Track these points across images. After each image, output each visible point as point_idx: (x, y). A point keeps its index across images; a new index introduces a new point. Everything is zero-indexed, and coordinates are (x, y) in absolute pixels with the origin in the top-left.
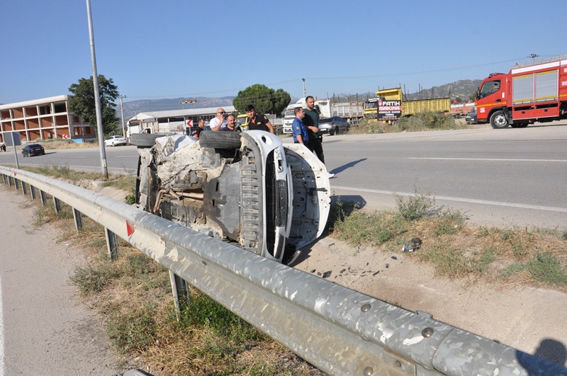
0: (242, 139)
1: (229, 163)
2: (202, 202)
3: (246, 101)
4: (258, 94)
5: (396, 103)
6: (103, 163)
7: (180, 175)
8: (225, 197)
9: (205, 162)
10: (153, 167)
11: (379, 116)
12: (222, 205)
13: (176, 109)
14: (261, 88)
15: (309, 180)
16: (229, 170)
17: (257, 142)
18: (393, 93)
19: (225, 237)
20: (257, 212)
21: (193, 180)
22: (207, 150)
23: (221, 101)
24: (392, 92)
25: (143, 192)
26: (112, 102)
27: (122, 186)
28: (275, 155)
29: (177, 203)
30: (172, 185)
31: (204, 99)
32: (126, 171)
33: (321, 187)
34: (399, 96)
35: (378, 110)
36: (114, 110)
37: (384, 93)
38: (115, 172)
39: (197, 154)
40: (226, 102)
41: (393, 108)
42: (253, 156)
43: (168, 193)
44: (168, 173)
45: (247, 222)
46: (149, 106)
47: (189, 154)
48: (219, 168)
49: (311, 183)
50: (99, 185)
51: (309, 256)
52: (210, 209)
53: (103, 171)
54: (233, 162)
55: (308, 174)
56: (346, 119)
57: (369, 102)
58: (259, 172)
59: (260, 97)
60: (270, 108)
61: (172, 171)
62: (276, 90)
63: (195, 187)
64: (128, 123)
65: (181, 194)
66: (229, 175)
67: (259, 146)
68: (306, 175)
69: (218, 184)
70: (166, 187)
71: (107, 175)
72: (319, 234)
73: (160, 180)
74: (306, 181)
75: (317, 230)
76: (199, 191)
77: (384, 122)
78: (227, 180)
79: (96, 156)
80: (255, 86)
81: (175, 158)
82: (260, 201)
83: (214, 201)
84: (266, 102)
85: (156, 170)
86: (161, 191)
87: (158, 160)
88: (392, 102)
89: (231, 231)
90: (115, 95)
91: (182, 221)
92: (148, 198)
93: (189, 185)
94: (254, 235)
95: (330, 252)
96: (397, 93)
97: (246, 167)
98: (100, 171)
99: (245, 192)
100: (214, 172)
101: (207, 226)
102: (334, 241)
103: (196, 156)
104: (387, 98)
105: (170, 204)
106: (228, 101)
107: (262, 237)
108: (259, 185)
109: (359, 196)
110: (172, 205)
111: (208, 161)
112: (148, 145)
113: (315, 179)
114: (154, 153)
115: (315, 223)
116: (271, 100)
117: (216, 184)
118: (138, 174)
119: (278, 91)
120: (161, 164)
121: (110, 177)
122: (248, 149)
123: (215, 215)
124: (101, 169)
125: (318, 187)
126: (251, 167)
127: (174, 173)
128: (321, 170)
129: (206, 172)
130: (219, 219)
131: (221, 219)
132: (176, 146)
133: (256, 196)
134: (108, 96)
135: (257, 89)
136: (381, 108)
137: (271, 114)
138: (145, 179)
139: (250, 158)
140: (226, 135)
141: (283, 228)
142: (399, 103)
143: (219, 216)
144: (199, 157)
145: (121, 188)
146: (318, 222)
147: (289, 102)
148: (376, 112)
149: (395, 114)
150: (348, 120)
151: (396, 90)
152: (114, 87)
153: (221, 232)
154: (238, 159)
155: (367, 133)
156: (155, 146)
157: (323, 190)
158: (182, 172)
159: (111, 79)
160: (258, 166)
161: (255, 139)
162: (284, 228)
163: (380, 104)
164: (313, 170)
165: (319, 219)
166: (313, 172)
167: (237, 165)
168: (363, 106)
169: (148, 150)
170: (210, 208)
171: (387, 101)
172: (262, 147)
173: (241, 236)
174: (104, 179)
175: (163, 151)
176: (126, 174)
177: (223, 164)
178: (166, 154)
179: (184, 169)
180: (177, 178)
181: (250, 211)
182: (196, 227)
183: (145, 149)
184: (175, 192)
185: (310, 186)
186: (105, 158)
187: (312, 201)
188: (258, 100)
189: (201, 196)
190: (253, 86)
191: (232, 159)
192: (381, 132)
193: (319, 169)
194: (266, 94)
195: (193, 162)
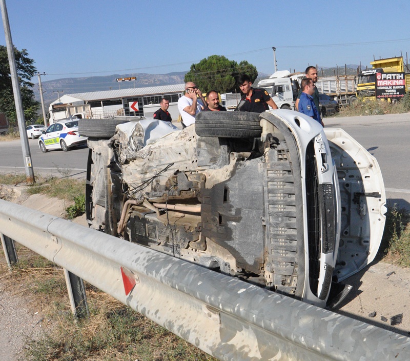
0: (264, 124)
1: (243, 159)
2: (199, 217)
3: (201, 77)
4: (215, 67)
5: (399, 76)
6: (27, 162)
7: (160, 178)
8: (239, 211)
9: (201, 159)
10: (115, 167)
11: (378, 93)
12: (234, 223)
13: (111, 89)
14: (220, 60)
15: (352, 181)
16: (245, 171)
17: (290, 127)
18: (392, 64)
19: (240, 270)
20: (294, 232)
21: (182, 185)
22: (204, 141)
23: (167, 77)
24: (391, 62)
25: (99, 203)
26: (27, 81)
27: (57, 193)
28: (317, 146)
29: (156, 219)
30: (148, 194)
31: (145, 76)
32: (59, 171)
33: (371, 192)
34: (399, 67)
35: (376, 86)
36: (31, 92)
37: (380, 64)
38: (43, 173)
39: (187, 147)
40: (173, 79)
41: (394, 82)
42: (285, 148)
43: (141, 204)
44: (139, 176)
45: (277, 248)
46: (74, 86)
47: (173, 147)
48: (226, 167)
49: (356, 185)
50: (23, 192)
51: (361, 292)
52: (215, 229)
53: (28, 174)
54: (249, 158)
55: (351, 173)
56: (333, 97)
57: (362, 76)
58: (295, 173)
59: (218, 72)
60: (232, 86)
61: (146, 173)
62: (238, 63)
63: (186, 196)
64: (51, 108)
65: (163, 206)
66: (245, 177)
67: (294, 132)
68: (348, 175)
69: (226, 191)
70: (137, 196)
71: (33, 178)
72: (371, 258)
73: (126, 186)
74: (348, 182)
75: (368, 253)
76: (193, 201)
77: (383, 100)
78: (242, 185)
79: (16, 151)
80: (212, 57)
81: (150, 153)
82: (298, 216)
83: (220, 217)
84: (227, 77)
85: (121, 172)
86: (129, 201)
87: (123, 157)
88: (394, 75)
89: (250, 261)
90: (31, 72)
91: (166, 245)
92: (107, 212)
93: (176, 193)
94: (289, 266)
95: (392, 285)
96: (397, 63)
97: (275, 165)
98: (22, 173)
99: (274, 203)
100: (218, 174)
101: (208, 253)
102: (394, 268)
103: (186, 151)
104: (385, 69)
105: (145, 221)
106: (175, 77)
107: (303, 270)
108: (297, 193)
109: (402, 199)
110: (149, 222)
111: (205, 157)
112: (106, 135)
113: (361, 180)
114: (115, 146)
115: (363, 243)
116: (233, 75)
117: (223, 191)
118: (89, 177)
119: (241, 63)
120: (127, 162)
121: (37, 181)
122: (275, 138)
123: (224, 238)
124: (24, 169)
125: (366, 191)
126: (283, 165)
127: (149, 176)
128: (371, 166)
129: (204, 173)
130: (230, 243)
131: (233, 244)
132: (147, 136)
133: (293, 209)
134: (22, 73)
135: (214, 61)
136: (379, 83)
137: (234, 92)
138: (101, 185)
139: (280, 151)
140: (239, 117)
141: (330, 254)
142: (402, 76)
143: (230, 239)
144: (191, 151)
145: (55, 196)
146: (368, 242)
147: (256, 77)
148: (373, 87)
149: (397, 90)
150: (335, 99)
151: (396, 60)
152: (28, 61)
153: (232, 262)
154: (257, 153)
155: (363, 115)
156: (116, 136)
157: (376, 195)
158: (163, 174)
159: (24, 51)
160: (294, 163)
161: (286, 123)
162: (332, 254)
163: (379, 77)
164: (359, 166)
165: (369, 237)
166: (357, 169)
167: (257, 163)
168: (355, 80)
169: (105, 143)
170: (214, 227)
171: (387, 73)
172: (299, 135)
173: (266, 269)
174: (29, 183)
175: (129, 143)
176: (59, 175)
177: (233, 162)
178: (134, 147)
179: (166, 170)
180: (155, 183)
181: (282, 231)
182: (190, 254)
183: (100, 141)
184: (152, 203)
185: (353, 190)
186: (29, 155)
187: (359, 212)
188: (216, 75)
189: (197, 208)
190: (209, 58)
191: (248, 154)
192: (381, 113)
193: (367, 165)
194: (226, 67)
195: (180, 158)
